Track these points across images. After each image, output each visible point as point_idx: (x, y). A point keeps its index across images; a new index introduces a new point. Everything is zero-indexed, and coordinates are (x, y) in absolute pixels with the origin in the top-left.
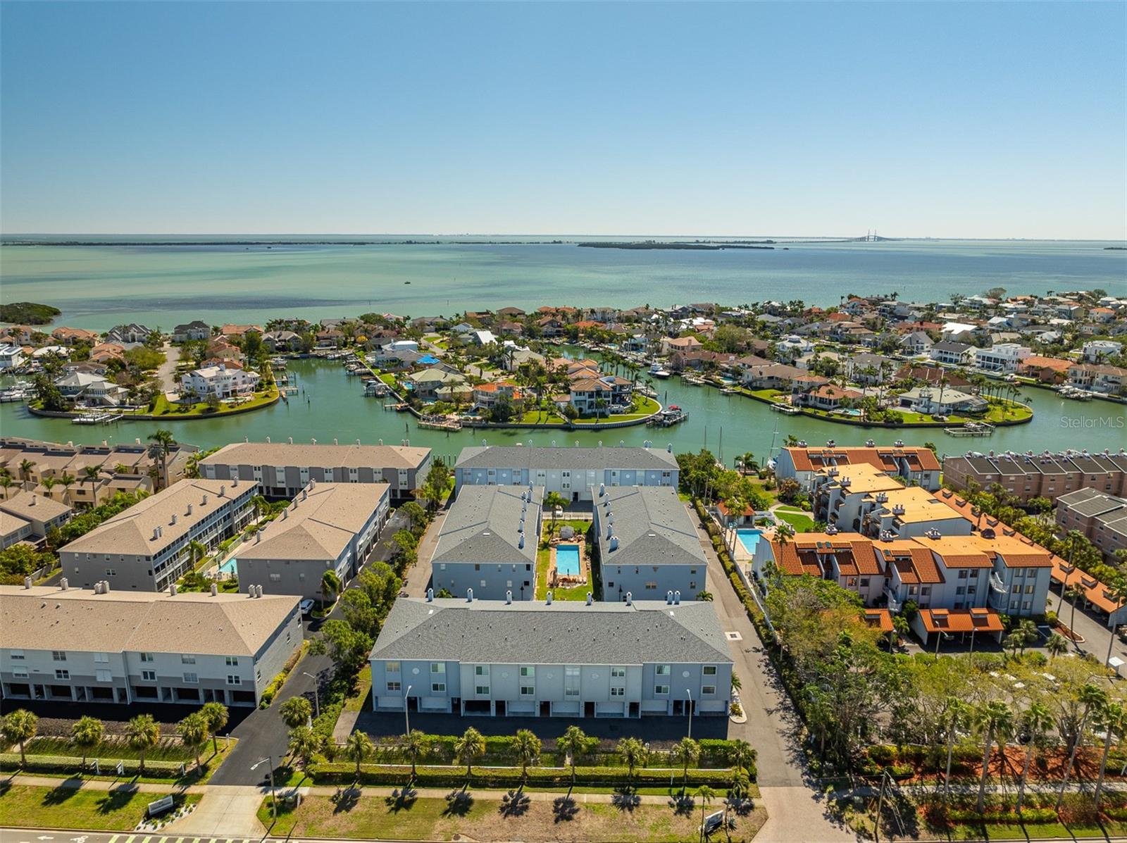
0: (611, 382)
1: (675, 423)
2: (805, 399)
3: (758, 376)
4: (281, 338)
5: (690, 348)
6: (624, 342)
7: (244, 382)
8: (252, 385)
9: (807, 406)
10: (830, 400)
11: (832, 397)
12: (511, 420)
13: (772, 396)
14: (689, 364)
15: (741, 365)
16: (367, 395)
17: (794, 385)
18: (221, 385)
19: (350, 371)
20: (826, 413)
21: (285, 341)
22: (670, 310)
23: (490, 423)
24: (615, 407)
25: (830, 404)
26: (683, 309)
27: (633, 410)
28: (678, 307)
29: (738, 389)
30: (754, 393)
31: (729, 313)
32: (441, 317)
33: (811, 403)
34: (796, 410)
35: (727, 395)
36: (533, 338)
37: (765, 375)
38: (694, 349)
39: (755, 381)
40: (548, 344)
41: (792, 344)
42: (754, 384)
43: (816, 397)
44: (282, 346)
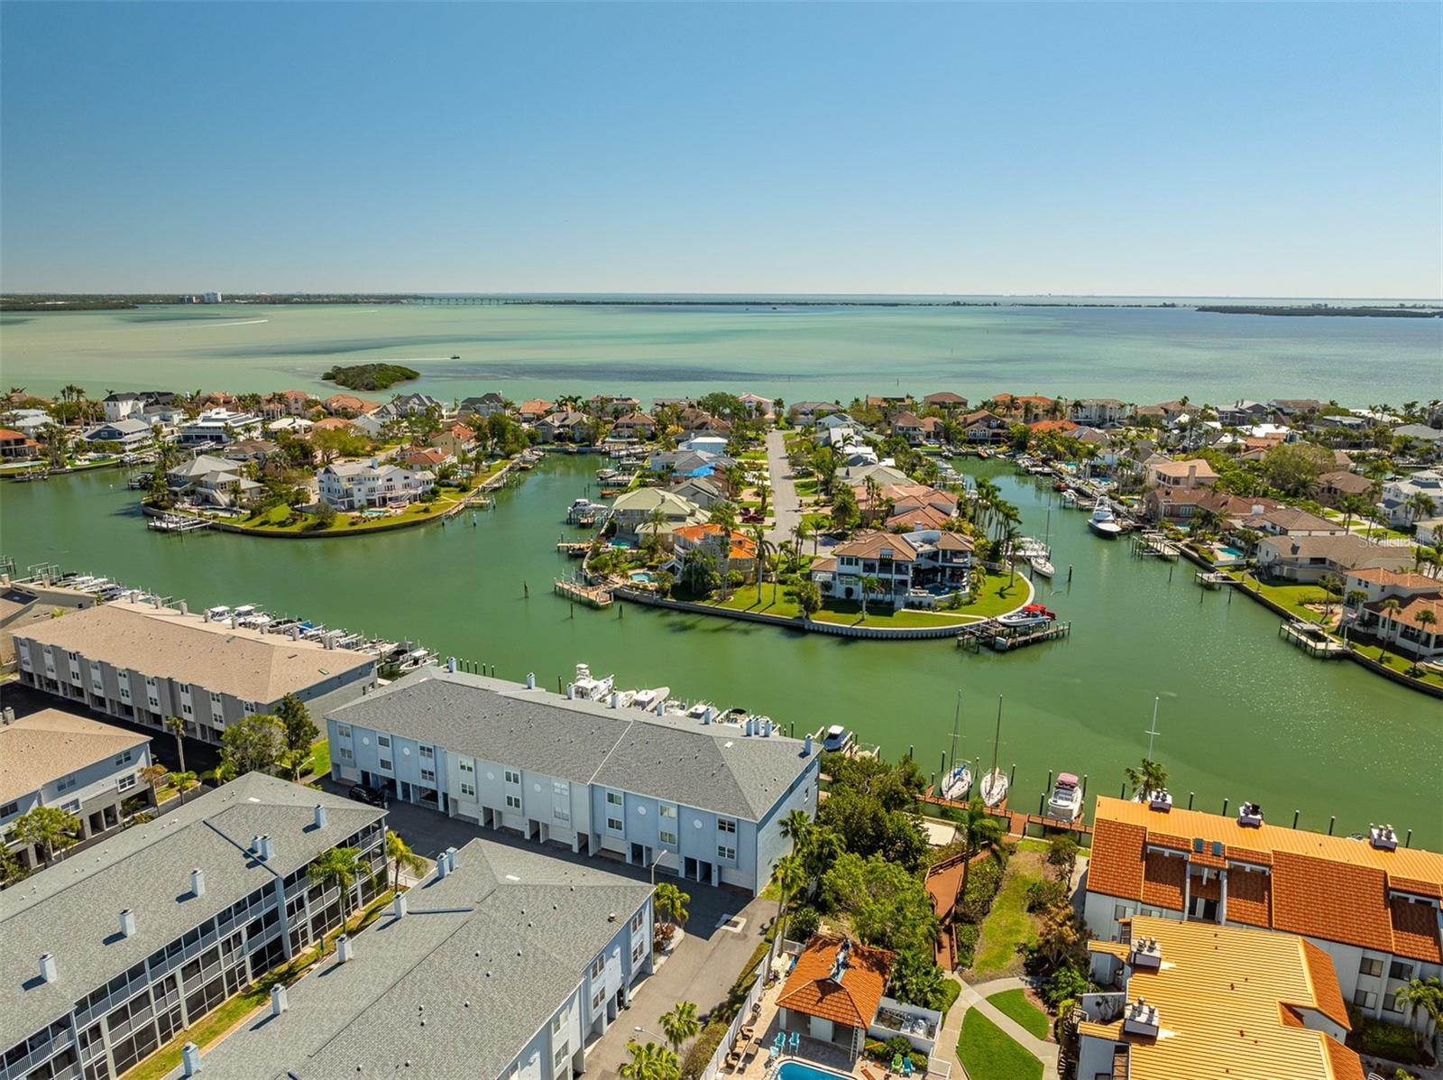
0: (930, 542)
1: (1026, 644)
2: (1372, 621)
3: (1288, 555)
4: (566, 422)
5: (1192, 482)
6: (1085, 461)
7: (406, 486)
8: (413, 492)
9: (1369, 640)
10: (1429, 636)
11: (1430, 628)
12: (709, 597)
13: (1301, 604)
14: (1175, 515)
15: (1269, 525)
16: (569, 522)
17: (1351, 587)
18: (364, 488)
19: (602, 478)
20: (1408, 665)
21: (568, 426)
22: (1231, 408)
23: (670, 599)
24: (924, 595)
25: (1427, 643)
26: (1257, 409)
27: (954, 605)
28: (1247, 404)
29: (1237, 577)
30: (1267, 592)
31: (1338, 418)
32: (837, 403)
33: (1382, 632)
34: (1335, 645)
35: (1209, 587)
36: (949, 442)
37: (1304, 555)
38: (1200, 484)
39: (1281, 563)
40: (966, 454)
41: (1418, 489)
42: (1277, 571)
43: (1394, 624)
44: (560, 434)
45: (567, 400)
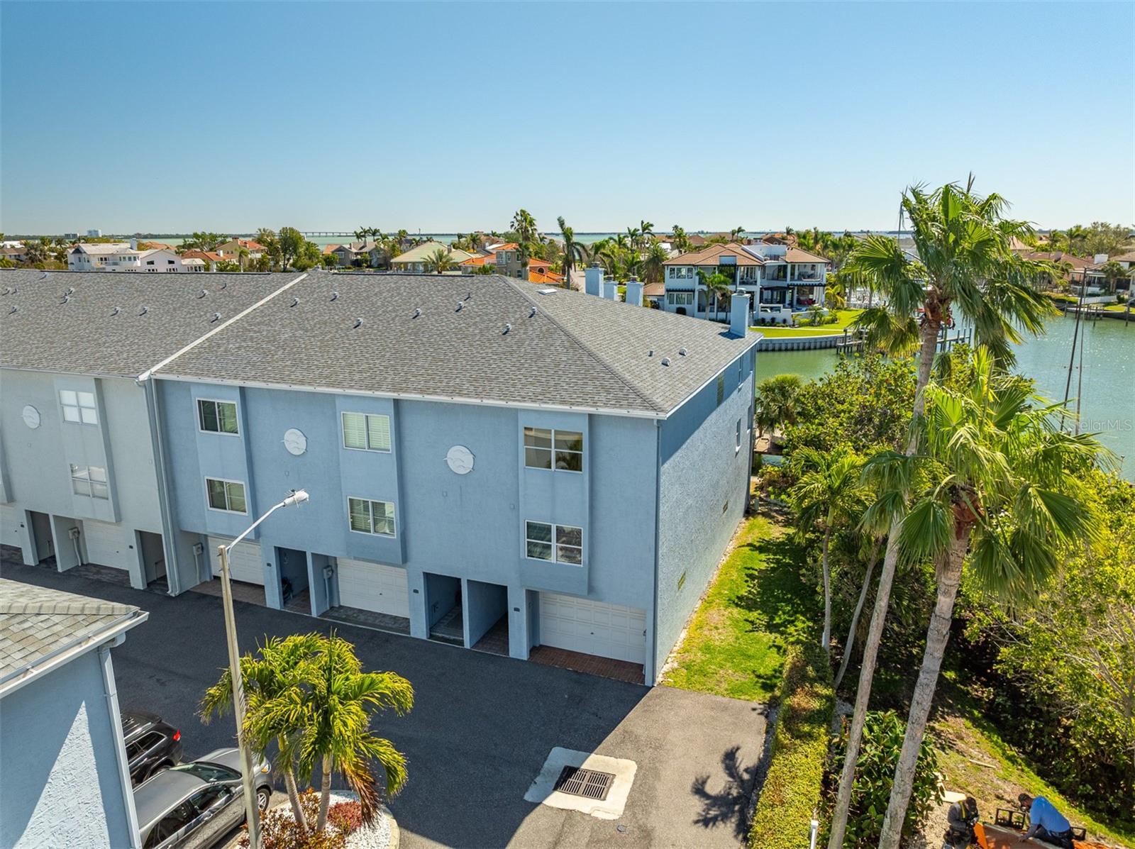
0: (776, 258)
21: (366, 252)
27: (815, 322)
44: (357, 260)
45: (365, 232)
